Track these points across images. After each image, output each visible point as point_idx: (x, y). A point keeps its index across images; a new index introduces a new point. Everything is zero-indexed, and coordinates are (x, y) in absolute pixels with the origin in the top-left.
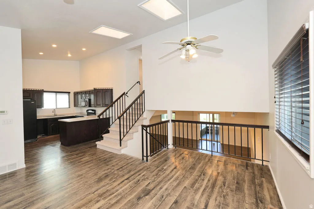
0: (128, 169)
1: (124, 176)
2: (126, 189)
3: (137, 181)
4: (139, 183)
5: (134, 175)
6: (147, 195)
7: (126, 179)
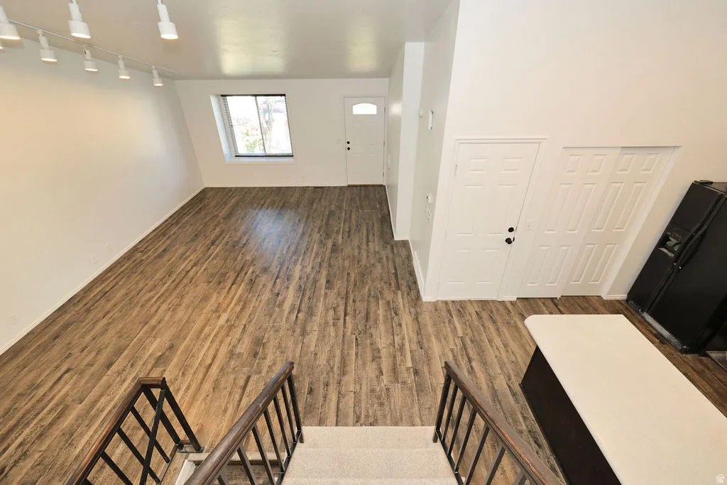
0: (225, 392)
1: (219, 370)
2: (199, 350)
3: (186, 373)
4: (182, 371)
5: (199, 381)
6: (160, 356)
7: (210, 365)
